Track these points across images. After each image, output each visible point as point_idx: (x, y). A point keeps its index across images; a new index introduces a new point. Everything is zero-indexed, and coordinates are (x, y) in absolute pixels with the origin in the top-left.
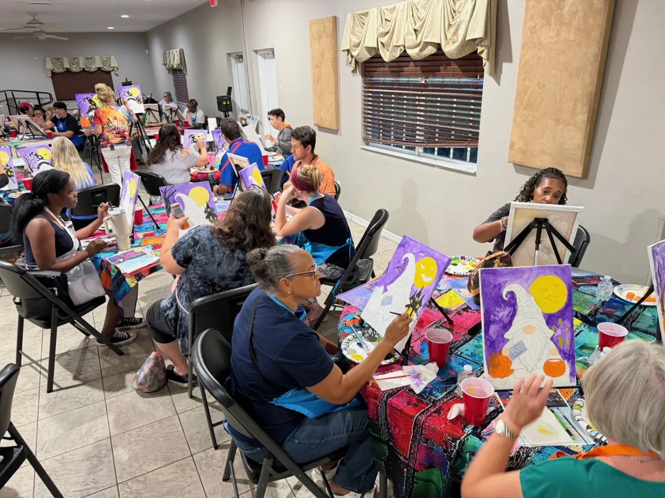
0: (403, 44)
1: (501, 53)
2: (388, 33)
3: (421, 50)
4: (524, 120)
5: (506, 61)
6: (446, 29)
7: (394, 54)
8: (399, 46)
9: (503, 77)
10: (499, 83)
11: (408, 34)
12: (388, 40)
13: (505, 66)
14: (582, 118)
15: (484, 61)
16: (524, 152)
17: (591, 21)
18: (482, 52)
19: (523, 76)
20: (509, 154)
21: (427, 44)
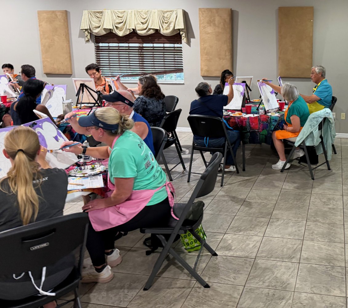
0: (134, 28)
1: (189, 35)
2: (122, 22)
3: (147, 32)
4: (206, 59)
5: (192, 38)
6: (162, 24)
7: (126, 33)
8: (129, 29)
9: (191, 44)
10: (190, 46)
11: (138, 24)
12: (122, 26)
13: (192, 40)
14: (229, 57)
15: (183, 38)
16: (207, 71)
17: (226, 26)
18: (183, 34)
19: (202, 43)
20: (201, 73)
21: (150, 29)
